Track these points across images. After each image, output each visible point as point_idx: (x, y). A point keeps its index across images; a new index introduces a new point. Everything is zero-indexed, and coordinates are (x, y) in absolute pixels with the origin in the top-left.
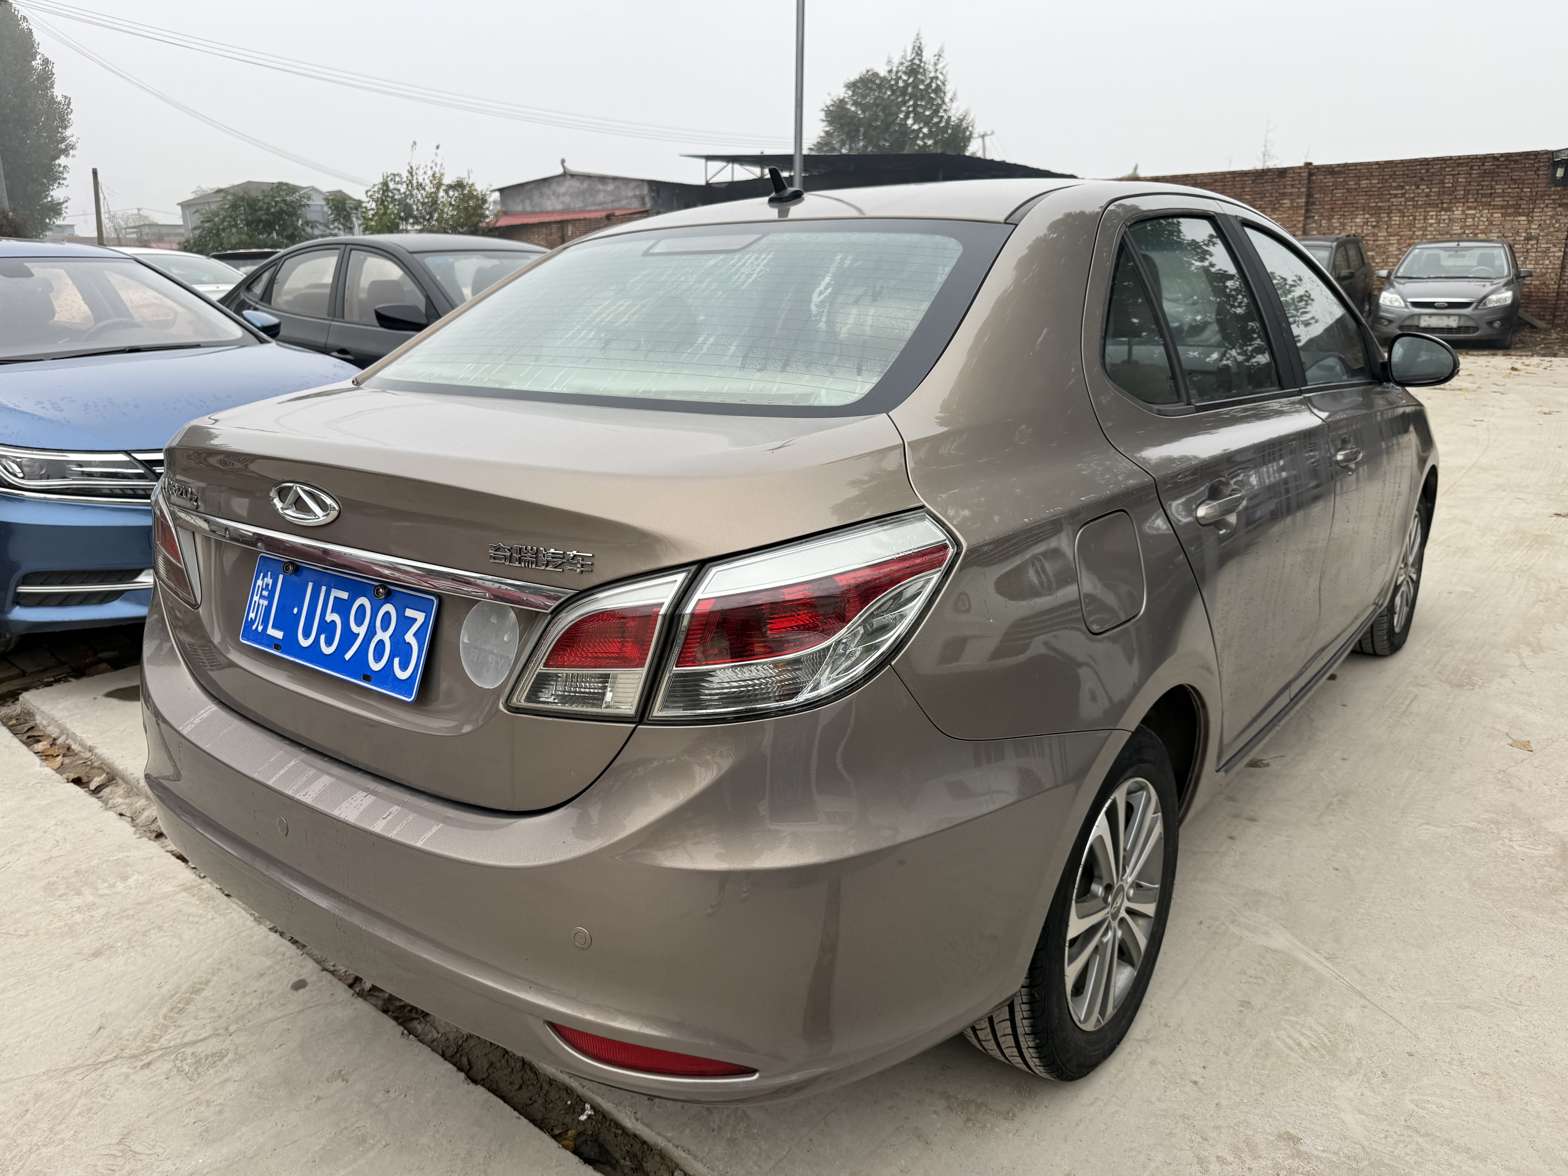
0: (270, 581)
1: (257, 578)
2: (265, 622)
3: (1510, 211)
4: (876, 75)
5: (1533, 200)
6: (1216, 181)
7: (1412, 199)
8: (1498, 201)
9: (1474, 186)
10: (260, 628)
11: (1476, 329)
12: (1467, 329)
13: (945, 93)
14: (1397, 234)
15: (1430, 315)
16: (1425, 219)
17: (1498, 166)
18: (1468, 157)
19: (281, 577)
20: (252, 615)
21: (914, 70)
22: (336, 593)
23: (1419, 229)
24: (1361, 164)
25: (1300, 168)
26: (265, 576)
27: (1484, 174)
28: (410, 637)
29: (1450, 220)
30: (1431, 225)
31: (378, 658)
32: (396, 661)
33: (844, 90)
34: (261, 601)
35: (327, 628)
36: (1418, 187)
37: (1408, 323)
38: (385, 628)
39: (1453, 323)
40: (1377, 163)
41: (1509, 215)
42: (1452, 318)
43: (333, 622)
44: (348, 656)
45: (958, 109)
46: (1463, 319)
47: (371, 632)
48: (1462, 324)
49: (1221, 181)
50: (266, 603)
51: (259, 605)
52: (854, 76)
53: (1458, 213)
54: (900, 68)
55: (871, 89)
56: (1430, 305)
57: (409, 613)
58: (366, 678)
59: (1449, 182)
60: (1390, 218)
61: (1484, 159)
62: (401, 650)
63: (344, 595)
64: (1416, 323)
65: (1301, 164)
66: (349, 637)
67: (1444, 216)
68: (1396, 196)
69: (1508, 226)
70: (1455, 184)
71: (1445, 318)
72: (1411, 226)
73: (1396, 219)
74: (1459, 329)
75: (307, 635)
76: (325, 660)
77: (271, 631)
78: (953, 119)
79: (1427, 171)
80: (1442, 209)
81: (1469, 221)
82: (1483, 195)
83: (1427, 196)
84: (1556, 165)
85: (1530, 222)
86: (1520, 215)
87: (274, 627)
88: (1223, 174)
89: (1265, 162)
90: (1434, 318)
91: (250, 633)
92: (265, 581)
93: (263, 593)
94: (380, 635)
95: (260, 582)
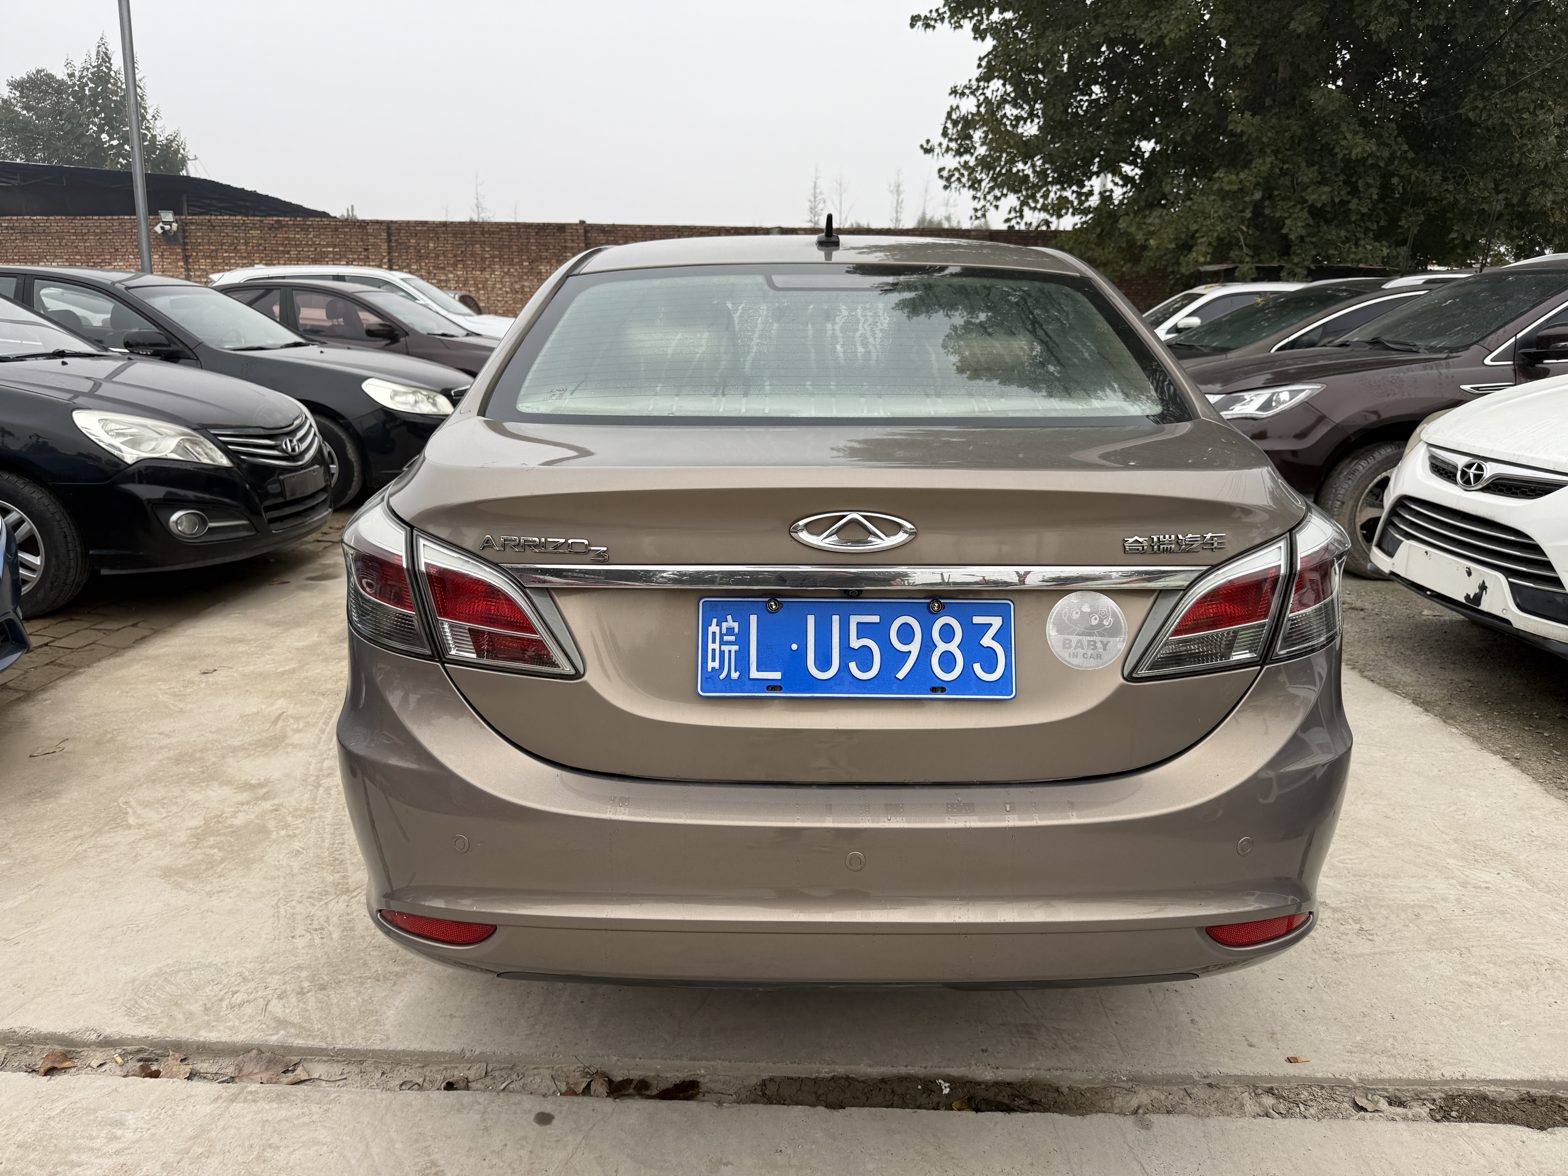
0: (735, 625)
1: (707, 626)
2: (742, 666)
4: (50, 77)
6: (502, 230)
10: (734, 675)
13: (145, 109)
19: (753, 619)
20: (714, 665)
21: (101, 76)
22: (854, 620)
24: (626, 226)
25: (576, 225)
26: (722, 620)
28: (988, 642)
31: (947, 669)
32: (976, 666)
33: (8, 89)
34: (725, 648)
35: (864, 657)
38: (947, 638)
40: (639, 226)
43: (865, 647)
44: (901, 675)
45: (163, 129)
47: (928, 647)
49: (507, 231)
50: (735, 648)
51: (722, 653)
52: (20, 74)
54: (85, 73)
55: (46, 93)
57: (979, 620)
58: (939, 690)
62: (979, 655)
65: (577, 222)
66: (893, 659)
75: (823, 667)
76: (863, 685)
77: (754, 674)
78: (159, 138)
87: (759, 669)
88: (508, 224)
89: (479, 214)
91: (715, 683)
92: (724, 625)
93: (726, 638)
94: (941, 647)
95: (713, 628)
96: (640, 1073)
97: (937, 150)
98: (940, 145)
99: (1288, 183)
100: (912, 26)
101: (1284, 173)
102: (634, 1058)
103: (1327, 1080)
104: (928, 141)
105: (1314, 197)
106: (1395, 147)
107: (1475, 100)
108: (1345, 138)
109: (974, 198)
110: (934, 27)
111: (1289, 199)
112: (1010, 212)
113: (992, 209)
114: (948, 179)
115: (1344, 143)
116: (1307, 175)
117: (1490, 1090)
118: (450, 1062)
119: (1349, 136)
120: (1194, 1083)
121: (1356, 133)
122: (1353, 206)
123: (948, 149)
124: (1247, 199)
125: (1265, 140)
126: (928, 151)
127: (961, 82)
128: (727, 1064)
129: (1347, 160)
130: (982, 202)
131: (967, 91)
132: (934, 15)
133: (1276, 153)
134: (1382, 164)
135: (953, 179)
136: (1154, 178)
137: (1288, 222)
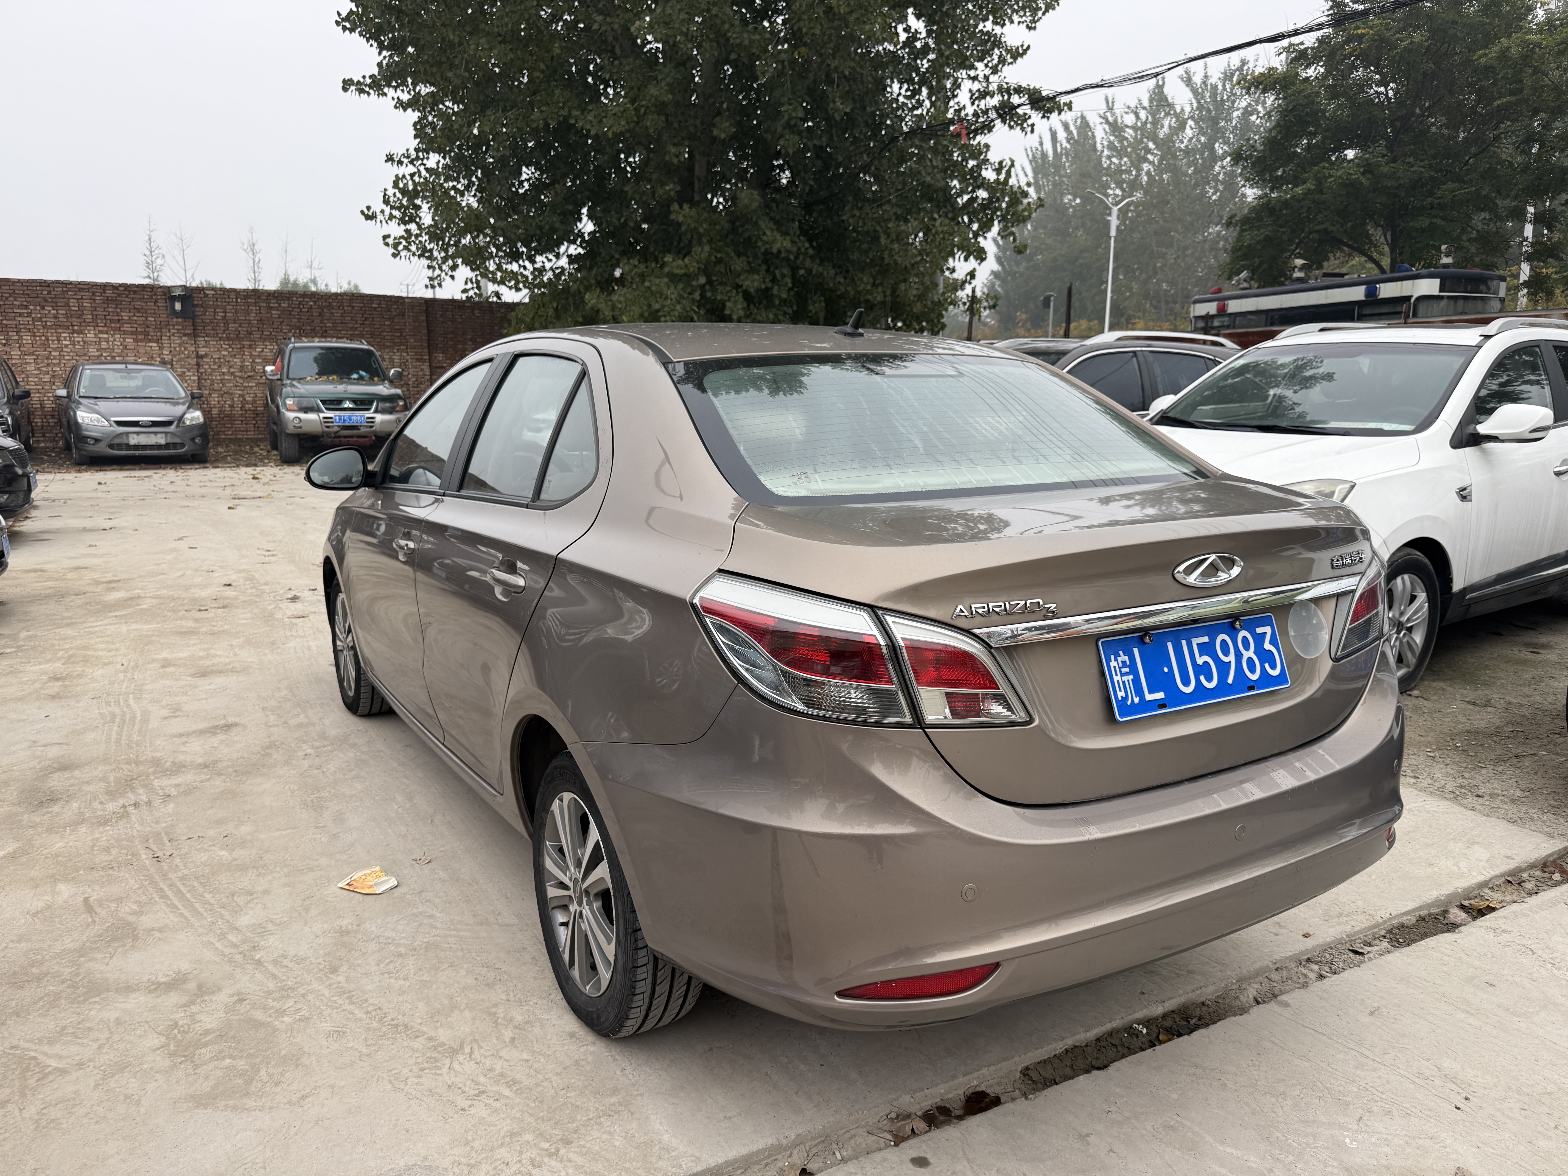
0: (1126, 658)
1: (1108, 661)
2: (1139, 692)
3: (140, 337)
5: (159, 328)
7: (40, 319)
8: (127, 327)
9: (100, 312)
10: (1136, 700)
11: (182, 445)
12: (174, 445)
14: (32, 354)
15: (138, 433)
16: (59, 340)
17: (119, 295)
18: (88, 284)
19: (1136, 652)
20: (1121, 694)
22: (1195, 642)
23: (55, 350)
26: (1117, 656)
27: (107, 301)
28: (1267, 646)
29: (84, 342)
30: (66, 346)
31: (1253, 671)
32: (1267, 666)
34: (1125, 678)
35: (1203, 670)
36: (43, 308)
37: (117, 441)
38: (1247, 648)
39: (161, 440)
41: (141, 341)
42: (159, 436)
43: (1206, 663)
44: (1230, 680)
46: (169, 436)
47: (1239, 656)
48: (169, 441)
50: (1131, 677)
51: (1124, 682)
53: (91, 336)
56: (135, 424)
57: (1259, 630)
58: (1251, 688)
59: (74, 305)
60: (21, 337)
61: (104, 287)
62: (1266, 657)
63: (1205, 639)
64: (125, 441)
66: (1223, 668)
67: (78, 338)
68: (21, 315)
69: (142, 350)
70: (81, 307)
71: (152, 436)
72: (45, 346)
73: (27, 338)
74: (167, 446)
75: (1186, 683)
76: (1212, 693)
77: (1149, 697)
79: (49, 292)
80: (74, 332)
81: (104, 345)
82: (112, 321)
83: (55, 317)
84: (173, 299)
85: (161, 348)
86: (150, 341)
87: (1150, 692)
90: (141, 436)
91: (1126, 709)
92: (1119, 659)
93: (1124, 670)
94: (1246, 654)
95: (1113, 664)
96: (930, 1102)
97: (380, 217)
98: (382, 212)
99: (723, 270)
100: (345, 89)
101: (719, 261)
102: (922, 1090)
103: (1332, 942)
104: (369, 208)
105: (747, 283)
106: (800, 245)
107: (852, 210)
108: (765, 234)
109: (429, 267)
110: (369, 94)
111: (725, 284)
112: (466, 283)
113: (448, 278)
114: (396, 246)
115: (765, 238)
116: (739, 264)
117: (1404, 920)
118: (770, 1156)
119: (768, 233)
120: (1270, 971)
121: (772, 230)
122: (775, 291)
123: (391, 217)
124: (694, 283)
125: (701, 230)
126: (370, 217)
127: (398, 151)
128: (992, 1068)
129: (767, 253)
130: (437, 272)
131: (405, 161)
132: (368, 81)
133: (710, 241)
134: (792, 257)
135: (401, 247)
136: (598, 259)
137: (728, 304)
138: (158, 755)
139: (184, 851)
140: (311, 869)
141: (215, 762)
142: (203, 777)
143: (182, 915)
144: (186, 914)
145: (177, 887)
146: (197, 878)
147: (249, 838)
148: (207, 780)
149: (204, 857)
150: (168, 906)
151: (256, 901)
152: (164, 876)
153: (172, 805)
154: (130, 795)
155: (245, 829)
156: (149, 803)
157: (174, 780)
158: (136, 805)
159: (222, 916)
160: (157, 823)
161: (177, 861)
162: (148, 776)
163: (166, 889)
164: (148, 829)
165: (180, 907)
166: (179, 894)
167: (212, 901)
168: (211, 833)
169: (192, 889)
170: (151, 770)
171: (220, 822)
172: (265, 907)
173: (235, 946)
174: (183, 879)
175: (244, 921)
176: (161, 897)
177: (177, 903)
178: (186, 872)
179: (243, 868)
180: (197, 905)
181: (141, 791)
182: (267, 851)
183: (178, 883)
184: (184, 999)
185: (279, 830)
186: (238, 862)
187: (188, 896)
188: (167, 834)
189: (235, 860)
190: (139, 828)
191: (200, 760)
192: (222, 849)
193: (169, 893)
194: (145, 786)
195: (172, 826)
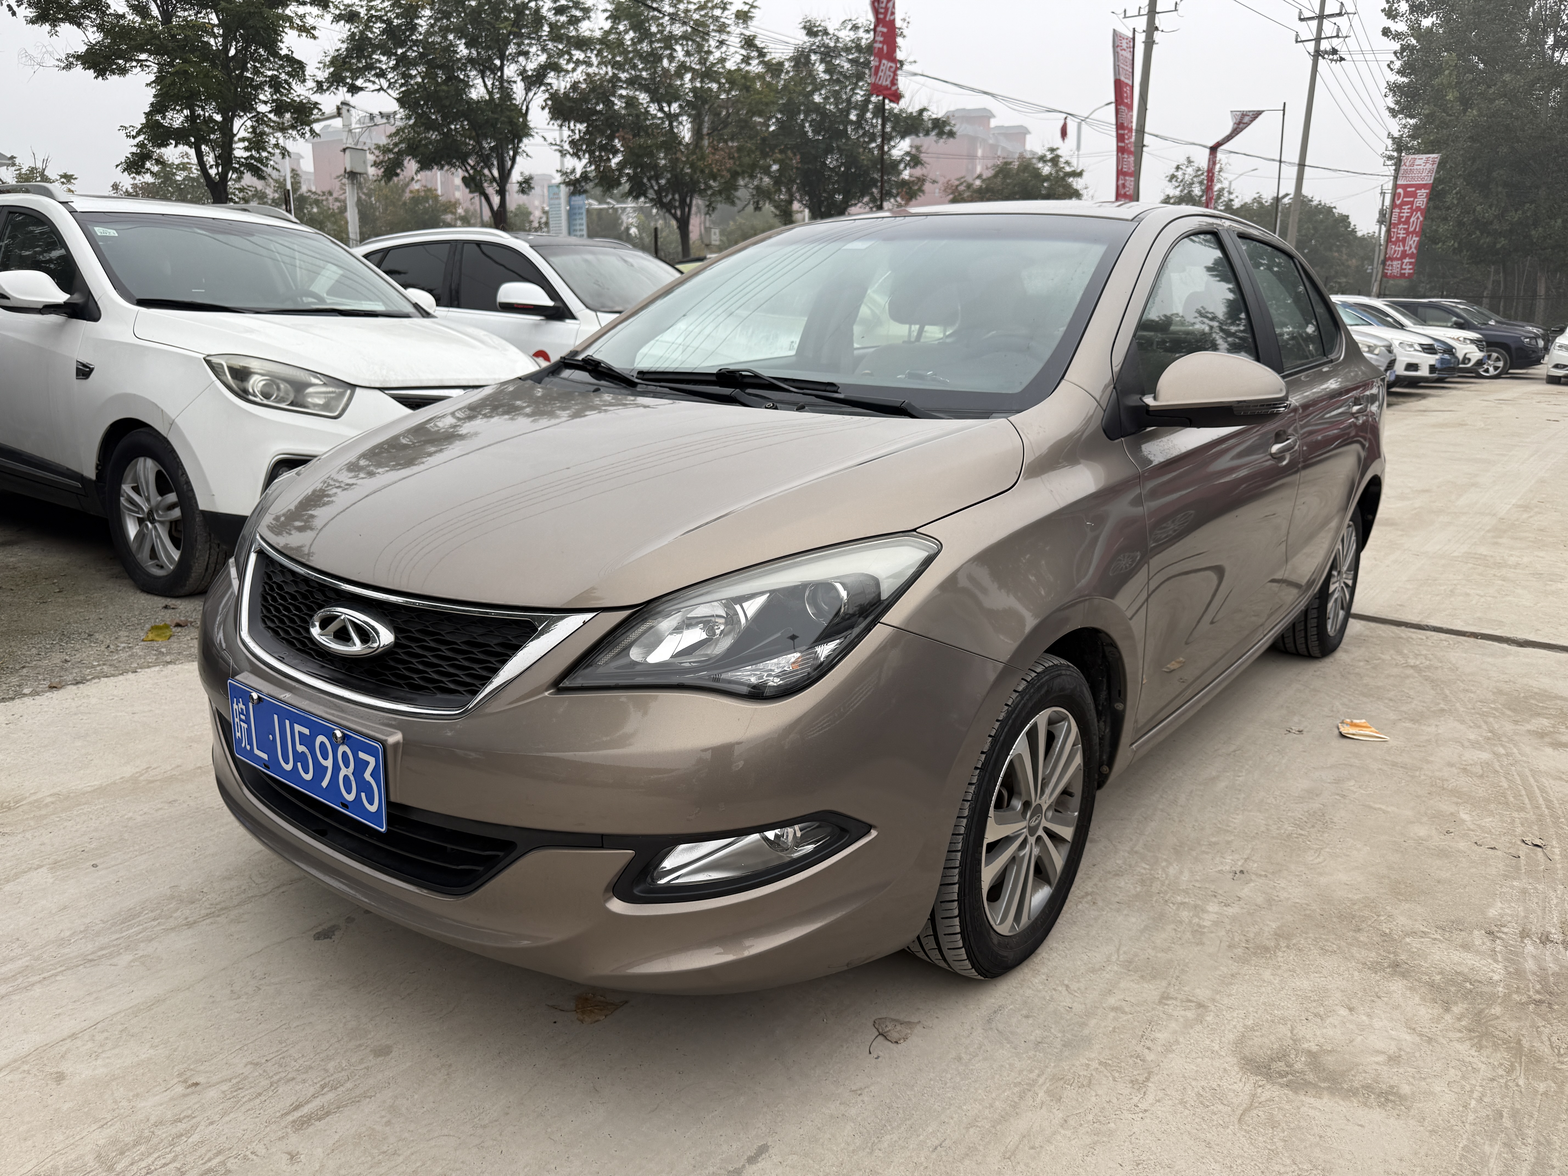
138: (1464, 1049)
139: (1506, 838)
140: (1394, 764)
141: (1375, 968)
142: (1415, 943)
143: (1537, 781)
144: (1532, 780)
145: (1531, 804)
146: (1507, 803)
147: (1425, 819)
148: (1413, 933)
149: (1487, 822)
150: (1546, 792)
151: (1464, 763)
152: (1540, 818)
153: (1492, 912)
154: (1553, 967)
155: (1422, 831)
156: (1524, 934)
157: (1468, 961)
158: (1545, 939)
159: (1501, 766)
160: (1524, 891)
161: (1519, 830)
162: (1507, 997)
163: (1544, 806)
164: (1540, 887)
165: (1536, 787)
166: (1531, 797)
167: (1503, 779)
168: (1462, 845)
169: (1517, 796)
170: (1497, 1010)
171: (1443, 853)
172: (1460, 756)
173: (1502, 746)
174: (1522, 809)
175: (1485, 756)
176: (1551, 801)
177: (1537, 791)
178: (1515, 814)
179: (1455, 792)
180: (1519, 782)
181: (1530, 965)
182: (1418, 797)
183: (1529, 806)
184: (1557, 735)
185: (1384, 812)
186: (1455, 799)
187: (1523, 792)
188: (1518, 868)
189: (1457, 803)
190: (1552, 894)
191: (1397, 986)
192: (1463, 821)
193: (1541, 801)
194: (1519, 973)
195: (1506, 877)
